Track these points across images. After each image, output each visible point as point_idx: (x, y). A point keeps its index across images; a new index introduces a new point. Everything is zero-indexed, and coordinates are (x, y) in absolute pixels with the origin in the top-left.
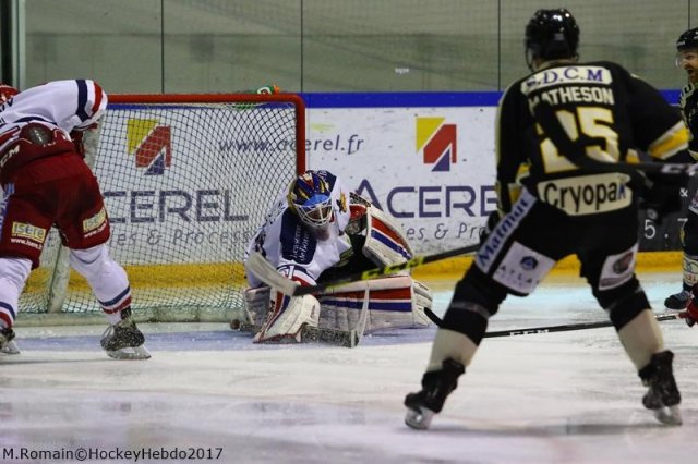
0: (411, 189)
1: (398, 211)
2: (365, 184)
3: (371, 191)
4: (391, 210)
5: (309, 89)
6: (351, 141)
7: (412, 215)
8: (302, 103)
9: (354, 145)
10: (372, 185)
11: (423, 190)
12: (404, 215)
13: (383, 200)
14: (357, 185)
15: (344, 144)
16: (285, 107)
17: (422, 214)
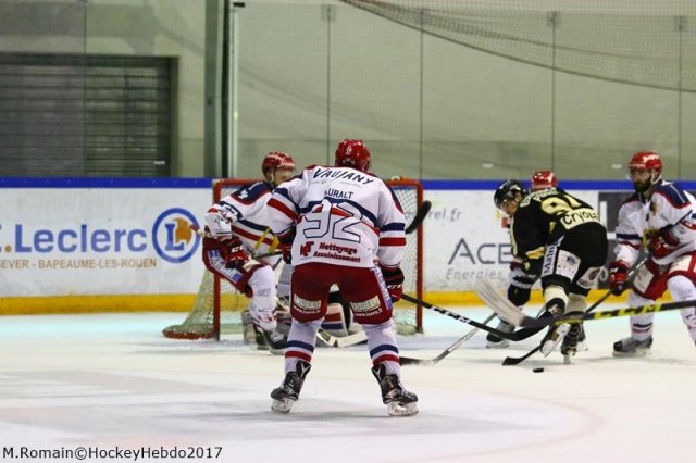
0: (493, 245)
1: (484, 259)
2: (462, 241)
3: (466, 246)
4: (480, 259)
5: (426, 177)
6: (453, 212)
7: (492, 263)
8: (421, 187)
9: (455, 215)
10: (467, 242)
11: (501, 246)
12: (488, 262)
13: (474, 252)
14: (457, 242)
15: (448, 214)
16: (409, 189)
17: (501, 262)
